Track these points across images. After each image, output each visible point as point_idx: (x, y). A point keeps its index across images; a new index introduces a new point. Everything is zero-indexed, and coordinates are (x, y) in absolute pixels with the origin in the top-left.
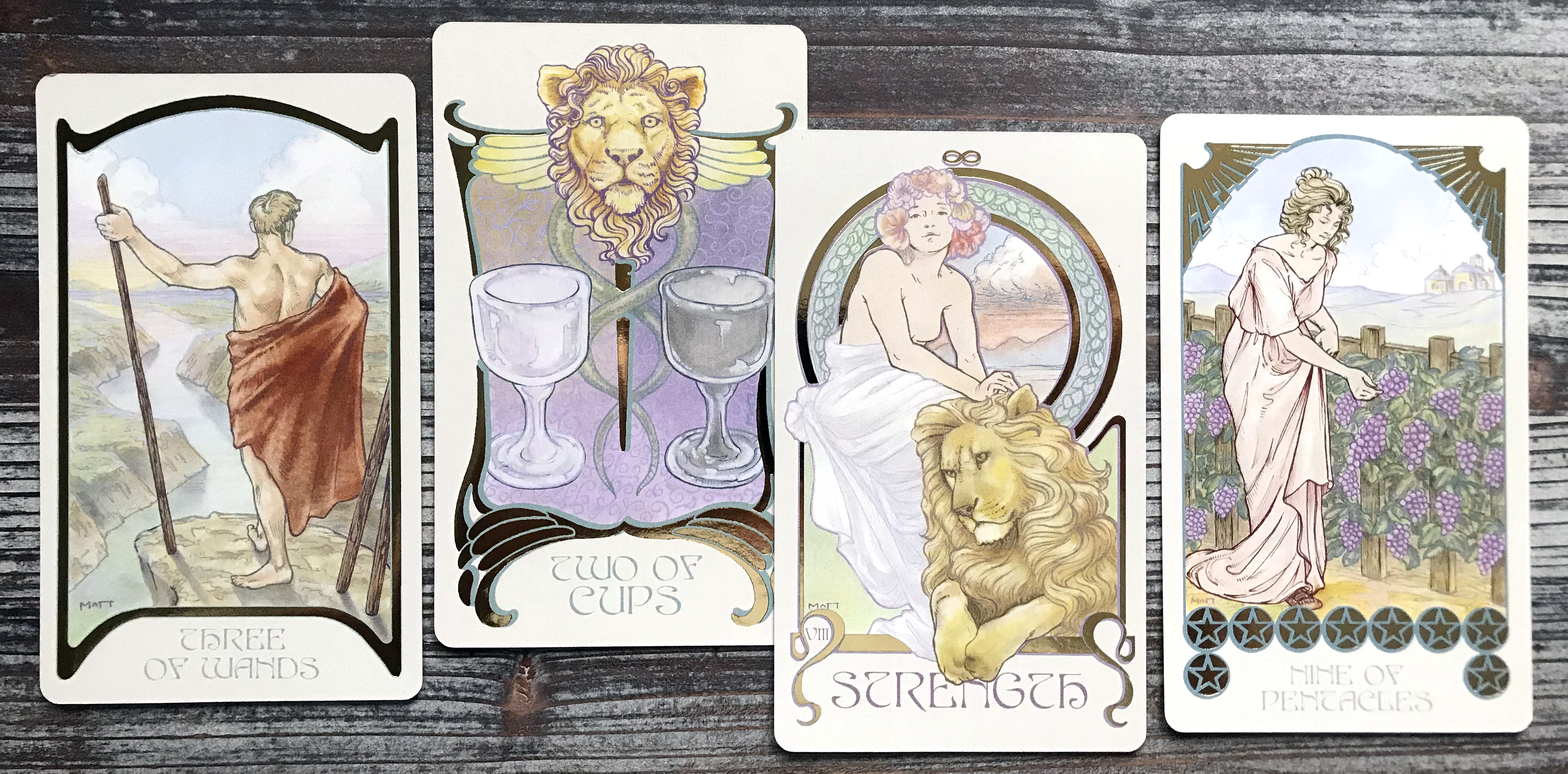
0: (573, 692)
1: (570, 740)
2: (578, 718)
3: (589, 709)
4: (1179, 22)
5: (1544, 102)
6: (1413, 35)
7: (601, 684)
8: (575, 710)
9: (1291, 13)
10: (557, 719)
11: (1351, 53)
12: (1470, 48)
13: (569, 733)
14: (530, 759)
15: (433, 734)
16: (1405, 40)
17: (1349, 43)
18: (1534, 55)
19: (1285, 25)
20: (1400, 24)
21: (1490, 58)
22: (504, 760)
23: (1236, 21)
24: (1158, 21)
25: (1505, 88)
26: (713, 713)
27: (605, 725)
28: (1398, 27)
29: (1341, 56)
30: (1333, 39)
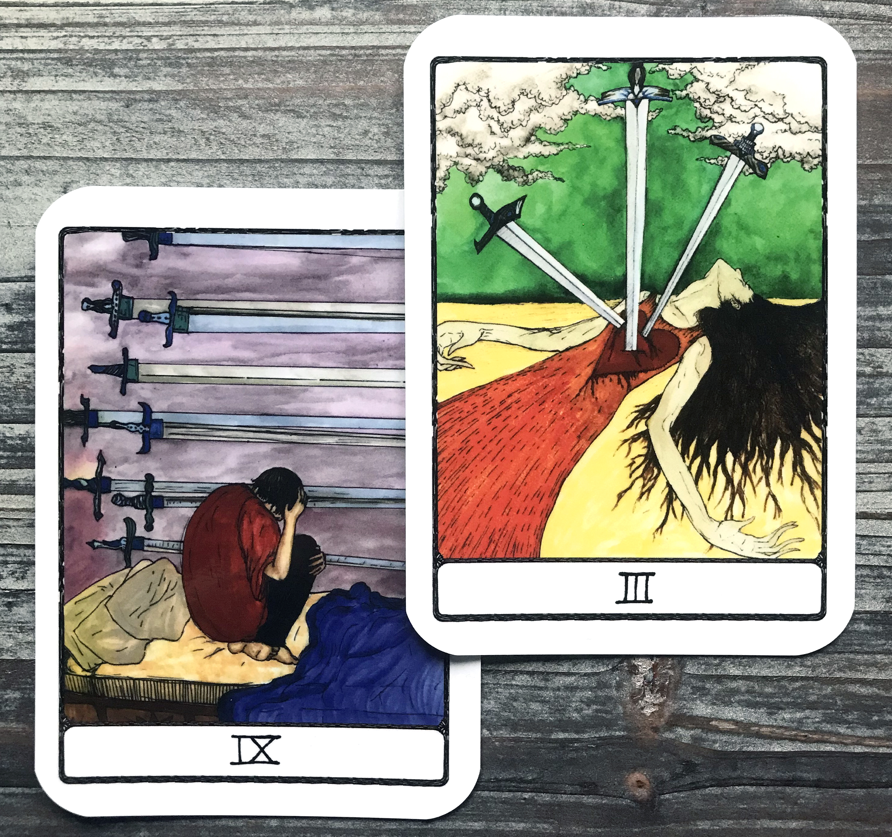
5: (168, 112)
11: (367, 162)
12: (243, 168)
16: (311, 175)
17: (371, 172)
18: (178, 160)
21: (223, 157)
25: (208, 126)
29: (378, 158)
30: (387, 176)
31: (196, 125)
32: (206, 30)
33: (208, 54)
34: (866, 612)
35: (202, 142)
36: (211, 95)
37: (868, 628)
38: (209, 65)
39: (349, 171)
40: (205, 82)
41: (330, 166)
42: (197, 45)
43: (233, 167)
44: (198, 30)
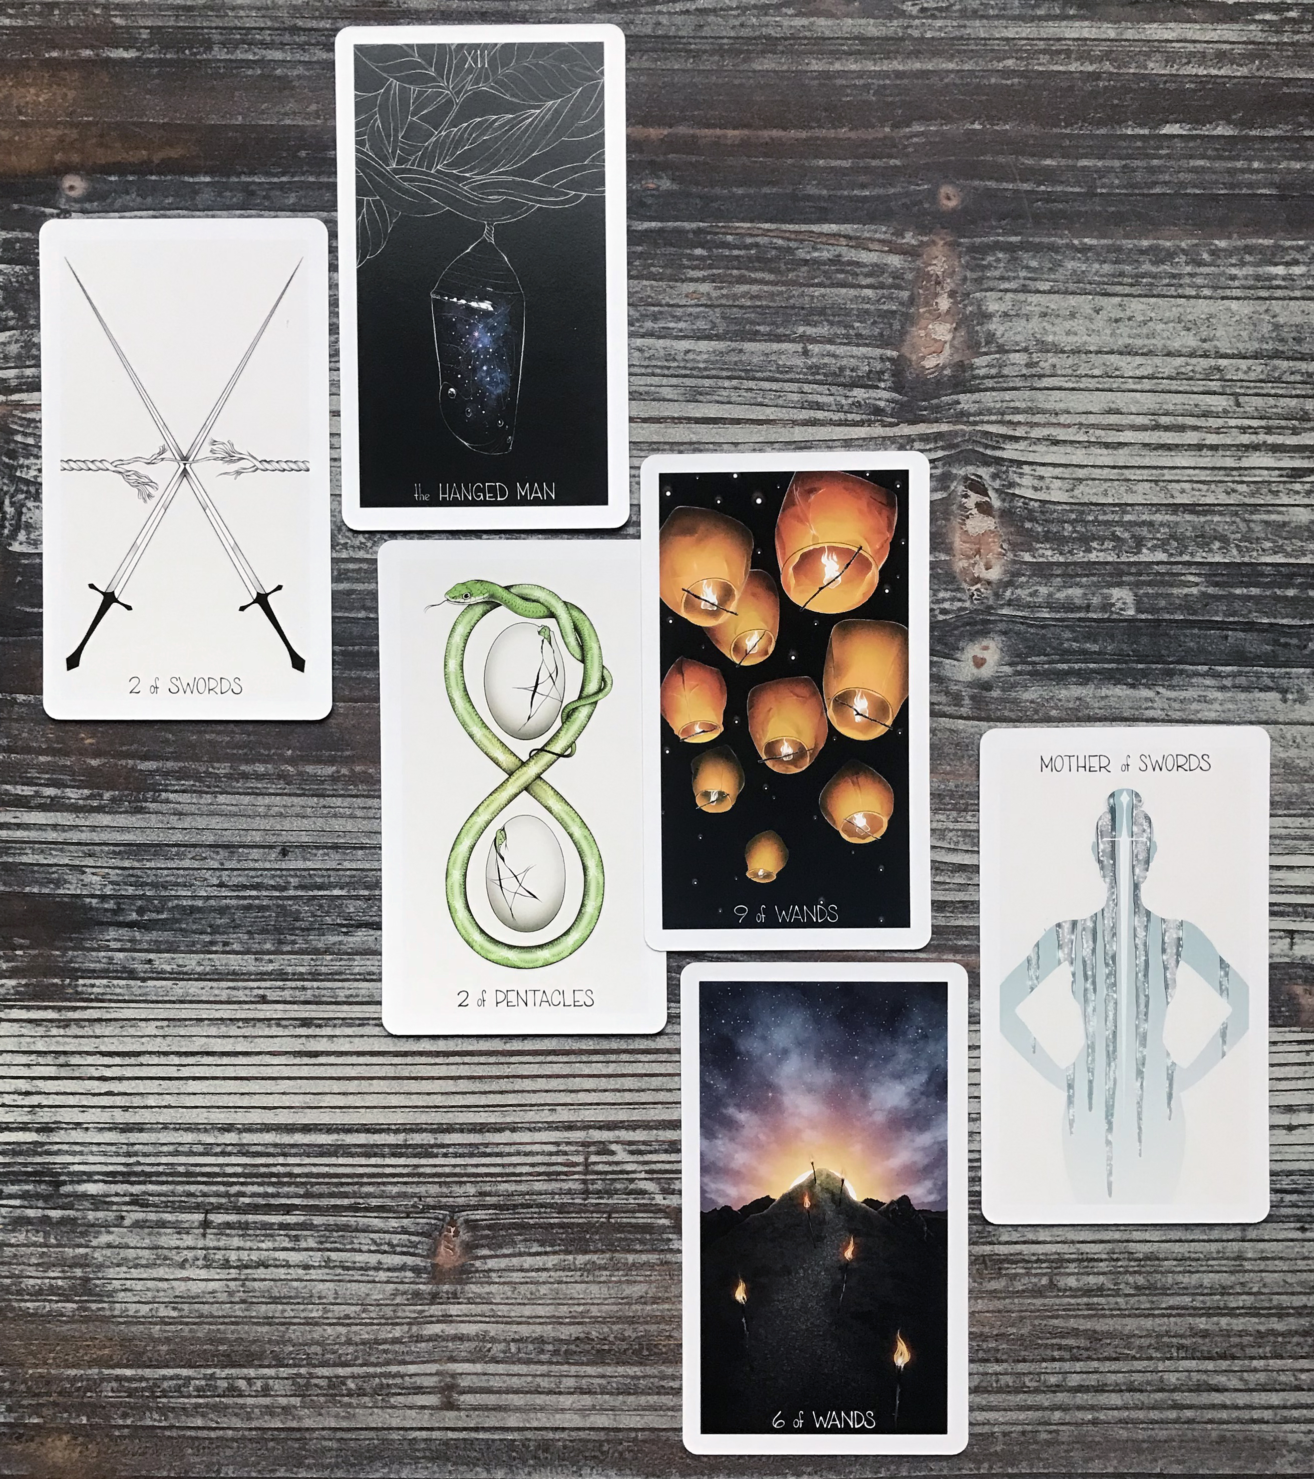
0: (490, 1249)
1: (487, 1288)
2: (494, 1271)
3: (503, 1263)
4: (1014, 694)
6: (1216, 706)
7: (514, 1243)
8: (491, 1264)
9: (1112, 687)
10: (477, 1271)
11: (1162, 721)
12: (1265, 718)
13: (487, 1283)
14: (453, 1303)
15: (374, 1282)
16: (1210, 710)
17: (1160, 712)
19: (1107, 697)
20: (1205, 696)
21: (1282, 727)
22: (432, 1304)
23: (1063, 693)
24: (996, 693)
25: (1293, 752)
26: (606, 1269)
27: (517, 1277)
28: (1203, 700)
29: (1154, 724)
30: (1146, 709)
31: (1304, 754)
32: (1292, 832)
33: (1292, 812)
34: (760, 341)
35: (1299, 740)
36: (1291, 778)
37: (758, 328)
38: (1292, 803)
39: (1179, 713)
40: (1295, 789)
41: (1192, 717)
42: (1301, 819)
43: (1274, 717)
44: (1299, 832)
